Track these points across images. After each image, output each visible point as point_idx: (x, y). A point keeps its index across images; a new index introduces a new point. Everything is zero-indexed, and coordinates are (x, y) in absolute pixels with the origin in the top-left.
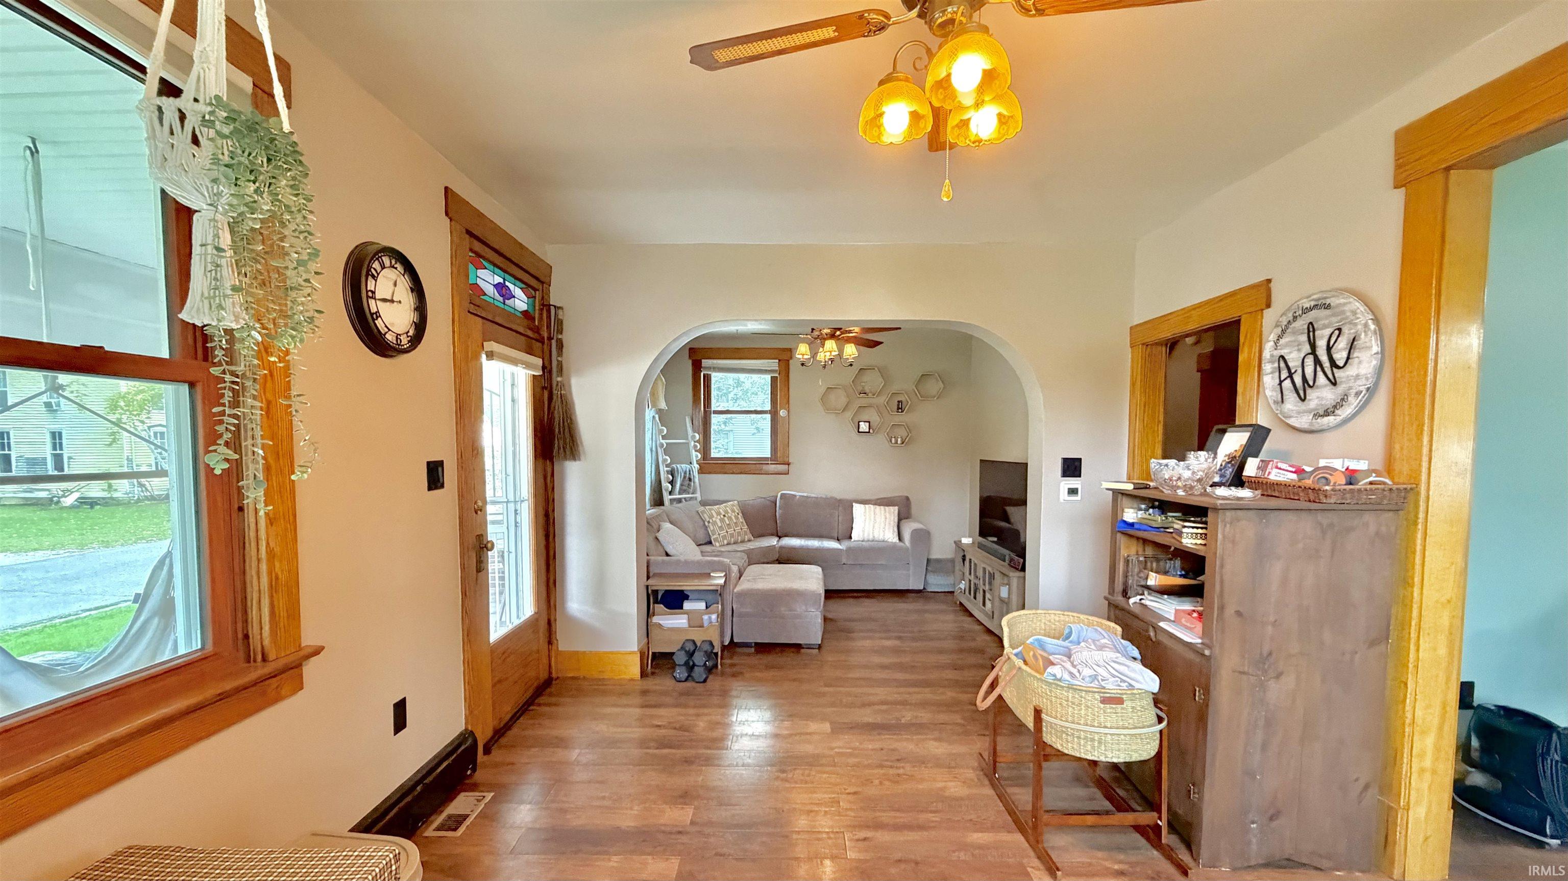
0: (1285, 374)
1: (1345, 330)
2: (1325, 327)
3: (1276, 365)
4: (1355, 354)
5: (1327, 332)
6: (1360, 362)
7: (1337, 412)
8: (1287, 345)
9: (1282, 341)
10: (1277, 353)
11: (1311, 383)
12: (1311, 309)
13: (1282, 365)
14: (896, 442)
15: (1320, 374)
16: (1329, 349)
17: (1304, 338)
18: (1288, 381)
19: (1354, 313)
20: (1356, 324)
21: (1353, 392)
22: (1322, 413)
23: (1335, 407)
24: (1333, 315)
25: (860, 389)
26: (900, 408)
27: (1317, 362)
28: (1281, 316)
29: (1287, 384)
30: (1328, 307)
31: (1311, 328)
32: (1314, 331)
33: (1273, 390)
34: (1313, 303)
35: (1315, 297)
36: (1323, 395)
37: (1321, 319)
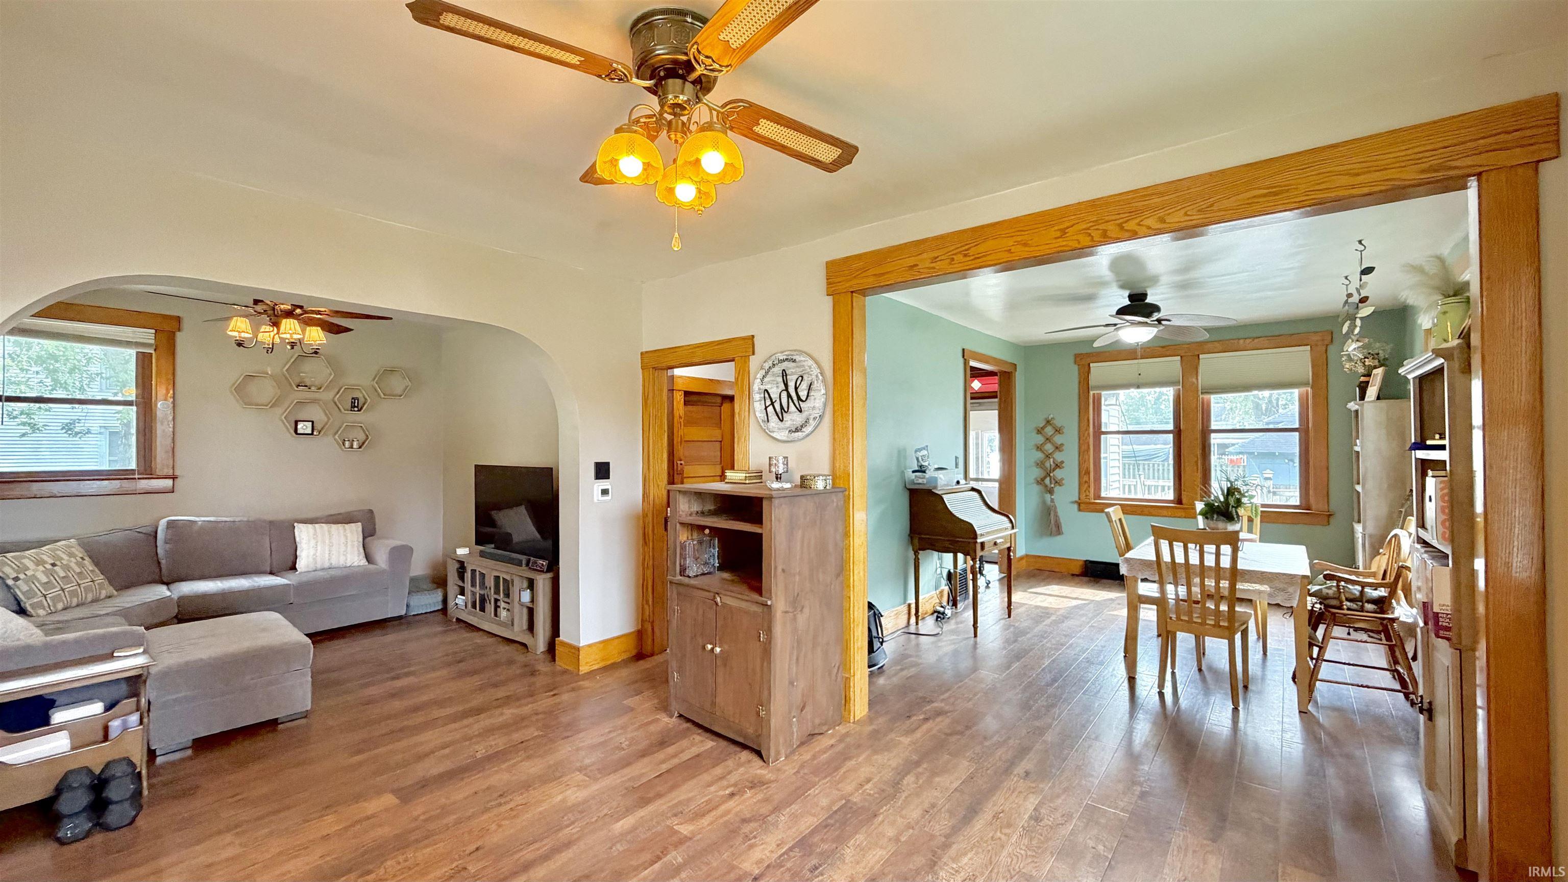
0: (768, 403)
1: (805, 377)
2: (793, 374)
3: (763, 395)
4: (812, 393)
5: (795, 377)
6: (815, 399)
7: (803, 430)
8: (769, 382)
9: (766, 380)
10: (763, 387)
11: (786, 410)
12: (784, 361)
13: (767, 395)
14: (351, 447)
15: (791, 404)
16: (796, 388)
17: (780, 379)
18: (771, 407)
19: (810, 367)
20: (811, 375)
21: (812, 417)
22: (794, 430)
23: (802, 426)
24: (797, 367)
25: (298, 381)
26: (356, 405)
27: (789, 396)
28: (765, 362)
29: (770, 409)
30: (794, 361)
31: (784, 374)
32: (786, 375)
33: (761, 412)
34: (785, 357)
35: (786, 353)
36: (793, 418)
37: (790, 368)
